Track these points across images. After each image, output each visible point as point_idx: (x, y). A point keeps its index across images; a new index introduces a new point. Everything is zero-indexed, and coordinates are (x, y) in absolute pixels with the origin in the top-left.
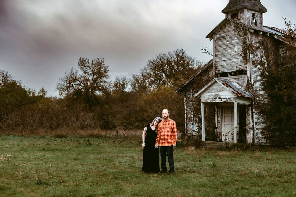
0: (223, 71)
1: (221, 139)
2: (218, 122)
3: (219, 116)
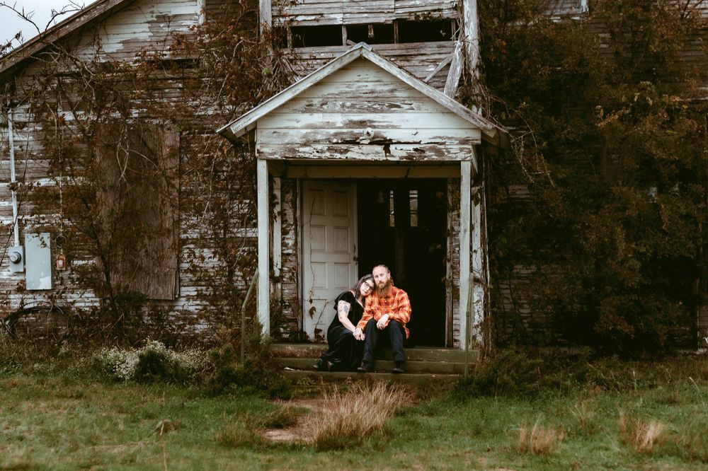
0: (318, 20)
1: (300, 327)
2: (282, 250)
3: (292, 223)
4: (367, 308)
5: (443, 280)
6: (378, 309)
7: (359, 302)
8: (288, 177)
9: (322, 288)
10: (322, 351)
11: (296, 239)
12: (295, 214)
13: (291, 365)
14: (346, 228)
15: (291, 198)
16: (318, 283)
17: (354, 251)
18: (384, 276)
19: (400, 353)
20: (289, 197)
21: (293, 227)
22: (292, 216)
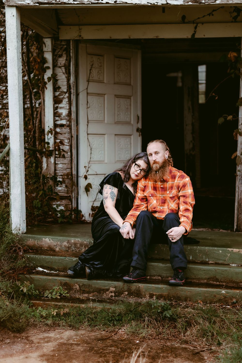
1: (74, 205)
2: (55, 121)
3: (65, 90)
4: (139, 194)
5: (233, 157)
6: (152, 195)
7: (129, 186)
8: (60, 38)
9: (101, 162)
10: (86, 246)
11: (70, 109)
12: (68, 80)
13: (45, 265)
14: (128, 97)
15: (64, 62)
16: (96, 157)
17: (138, 122)
18: (160, 155)
19: (180, 256)
20: (62, 61)
21: (67, 95)
22: (65, 83)
